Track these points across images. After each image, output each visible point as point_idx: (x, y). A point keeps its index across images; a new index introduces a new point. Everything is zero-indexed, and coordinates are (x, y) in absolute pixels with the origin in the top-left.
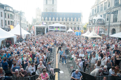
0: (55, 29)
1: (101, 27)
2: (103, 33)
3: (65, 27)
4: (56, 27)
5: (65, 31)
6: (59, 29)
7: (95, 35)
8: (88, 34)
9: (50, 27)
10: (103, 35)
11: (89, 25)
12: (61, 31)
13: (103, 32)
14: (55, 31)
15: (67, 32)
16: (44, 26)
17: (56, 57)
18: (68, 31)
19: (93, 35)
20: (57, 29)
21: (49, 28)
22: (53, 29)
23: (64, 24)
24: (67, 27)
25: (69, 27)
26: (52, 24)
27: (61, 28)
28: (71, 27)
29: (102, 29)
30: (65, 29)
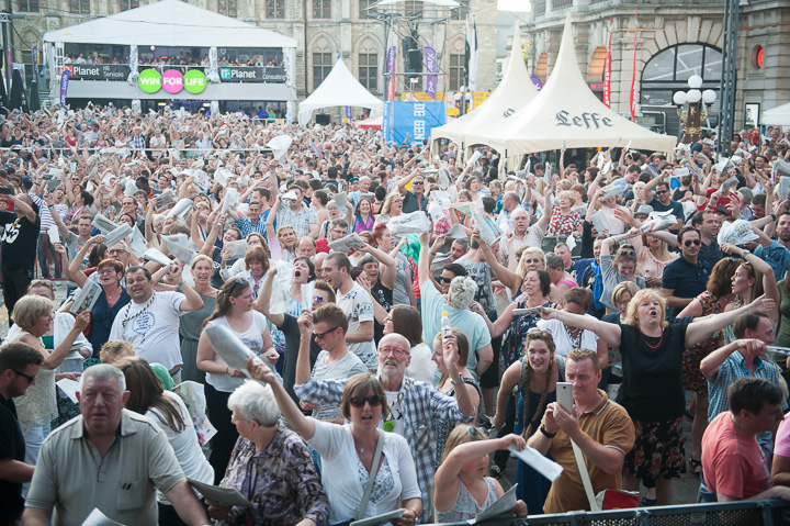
1: (693, 24)
2: (693, 96)
3: (274, 54)
4: (149, 55)
5: (281, 111)
7: (586, 119)
8: (506, 115)
9: (73, 50)
11: (549, 12)
12: (225, 106)
13: (695, 81)
15: (304, 118)
18: (313, 102)
19: (563, 118)
20: (174, 80)
21: (55, 65)
22: (114, 75)
23: (270, 15)
24: (314, 54)
25: (330, 54)
26: (104, 8)
27: (231, 68)
28: (356, 56)
29: (705, 45)
30: (283, 82)
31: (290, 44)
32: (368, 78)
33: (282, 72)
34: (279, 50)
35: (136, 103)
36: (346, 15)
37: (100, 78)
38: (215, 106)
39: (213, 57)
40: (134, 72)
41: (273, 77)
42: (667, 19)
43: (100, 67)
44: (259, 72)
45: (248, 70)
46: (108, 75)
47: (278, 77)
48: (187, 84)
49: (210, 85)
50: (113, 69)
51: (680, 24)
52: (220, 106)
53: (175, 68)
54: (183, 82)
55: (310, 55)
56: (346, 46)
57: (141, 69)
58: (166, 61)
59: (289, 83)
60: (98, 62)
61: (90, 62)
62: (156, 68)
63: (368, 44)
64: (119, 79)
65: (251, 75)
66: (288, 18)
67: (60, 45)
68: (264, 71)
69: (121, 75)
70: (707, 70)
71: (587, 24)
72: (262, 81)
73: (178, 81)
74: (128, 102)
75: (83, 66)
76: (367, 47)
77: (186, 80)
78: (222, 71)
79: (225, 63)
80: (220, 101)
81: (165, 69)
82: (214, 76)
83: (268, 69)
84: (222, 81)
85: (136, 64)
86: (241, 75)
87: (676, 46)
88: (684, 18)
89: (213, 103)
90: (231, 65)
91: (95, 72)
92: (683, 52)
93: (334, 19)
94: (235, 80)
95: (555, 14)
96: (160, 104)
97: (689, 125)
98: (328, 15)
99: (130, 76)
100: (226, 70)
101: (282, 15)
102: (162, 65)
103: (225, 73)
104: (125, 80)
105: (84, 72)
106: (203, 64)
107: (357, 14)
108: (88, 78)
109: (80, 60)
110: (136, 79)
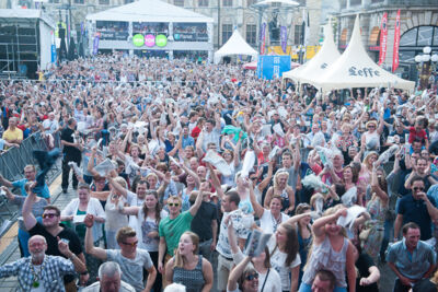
0: (138, 41)
1: (428, 15)
2: (425, 58)
3: (202, 26)
4: (139, 27)
6: (161, 42)
7: (366, 72)
8: (323, 67)
9: (100, 24)
10: (426, 71)
13: (427, 50)
16: (34, 14)
18: (222, 52)
19: (352, 71)
20: (150, 40)
21: (92, 34)
22: (121, 37)
23: (200, 4)
24: (223, 25)
25: (232, 25)
26: (116, 2)
27: (180, 34)
28: (245, 26)
29: (434, 26)
30: (206, 41)
31: (210, 21)
32: (251, 39)
33: (206, 36)
34: (205, 24)
35: (131, 52)
36: (240, 4)
37: (114, 39)
38: (171, 53)
39: (171, 28)
40: (131, 36)
41: (201, 38)
42: (413, 12)
43: (114, 33)
44: (194, 35)
45: (188, 34)
46: (118, 37)
47: (204, 38)
48: (157, 42)
49: (169, 43)
50: (120, 34)
51: (420, 15)
52: (174, 53)
53: (151, 33)
54: (155, 41)
55: (221, 26)
56: (240, 21)
57: (134, 34)
59: (209, 41)
60: (113, 30)
61: (109, 30)
62: (142, 34)
63: (251, 20)
64: (123, 39)
65: (190, 37)
66: (210, 6)
67: (94, 22)
68: (197, 35)
69: (124, 37)
70: (435, 40)
71: (369, 15)
72: (196, 41)
73: (153, 40)
74: (128, 51)
75: (105, 33)
76: (251, 21)
77: (157, 40)
78: (175, 35)
79: (177, 31)
80: (174, 51)
81: (146, 34)
82: (171, 38)
83: (199, 34)
84: (175, 40)
85: (132, 31)
86: (185, 37)
87: (418, 27)
88: (423, 12)
89: (170, 51)
90: (179, 32)
91: (111, 36)
92: (422, 30)
93: (234, 7)
94: (182, 40)
95: (352, 9)
96: (144, 52)
97: (423, 74)
98: (231, 4)
99: (129, 38)
101: (207, 5)
102: (144, 32)
103: (177, 36)
104: (126, 39)
105: (106, 36)
106: (166, 31)
107: (246, 4)
108: (107, 39)
109: (104, 30)
110: (131, 39)
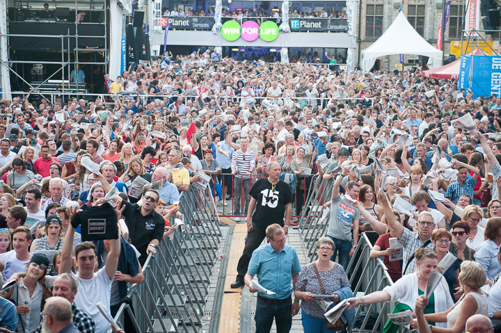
3: (336, 6)
5: (342, 57)
12: (297, 54)
14: (228, 51)
15: (367, 65)
17: (216, 315)
18: (374, 51)
20: (251, 30)
22: (201, 25)
24: (367, 5)
25: (382, 6)
27: (300, 20)
28: (405, 7)
30: (345, 32)
33: (345, 22)
34: (343, 4)
35: (219, 50)
37: (190, 28)
38: (284, 52)
39: (285, 10)
40: (218, 23)
41: (336, 27)
43: (190, 19)
44: (324, 22)
45: (315, 21)
46: (196, 25)
47: (340, 27)
48: (262, 33)
49: (282, 35)
50: (200, 21)
52: (289, 52)
53: (252, 19)
54: (259, 31)
55: (364, 6)
57: (224, 20)
58: (244, 12)
59: (350, 32)
60: (189, 15)
61: (182, 14)
62: (236, 19)
64: (205, 29)
65: (318, 25)
68: (329, 22)
69: (206, 25)
72: (327, 31)
73: (255, 31)
74: (212, 49)
75: (176, 18)
77: (262, 30)
78: (292, 22)
79: (295, 15)
80: (289, 48)
81: (244, 20)
82: (285, 26)
83: (332, 21)
84: (292, 30)
85: (220, 16)
86: (309, 25)
89: (283, 49)
90: (299, 17)
91: (186, 23)
94: (304, 30)
96: (234, 50)
99: (215, 27)
100: (296, 22)
102: (240, 17)
103: (295, 24)
104: (210, 30)
105: (177, 23)
106: (276, 16)
108: (179, 28)
109: (174, 13)
110: (219, 29)
